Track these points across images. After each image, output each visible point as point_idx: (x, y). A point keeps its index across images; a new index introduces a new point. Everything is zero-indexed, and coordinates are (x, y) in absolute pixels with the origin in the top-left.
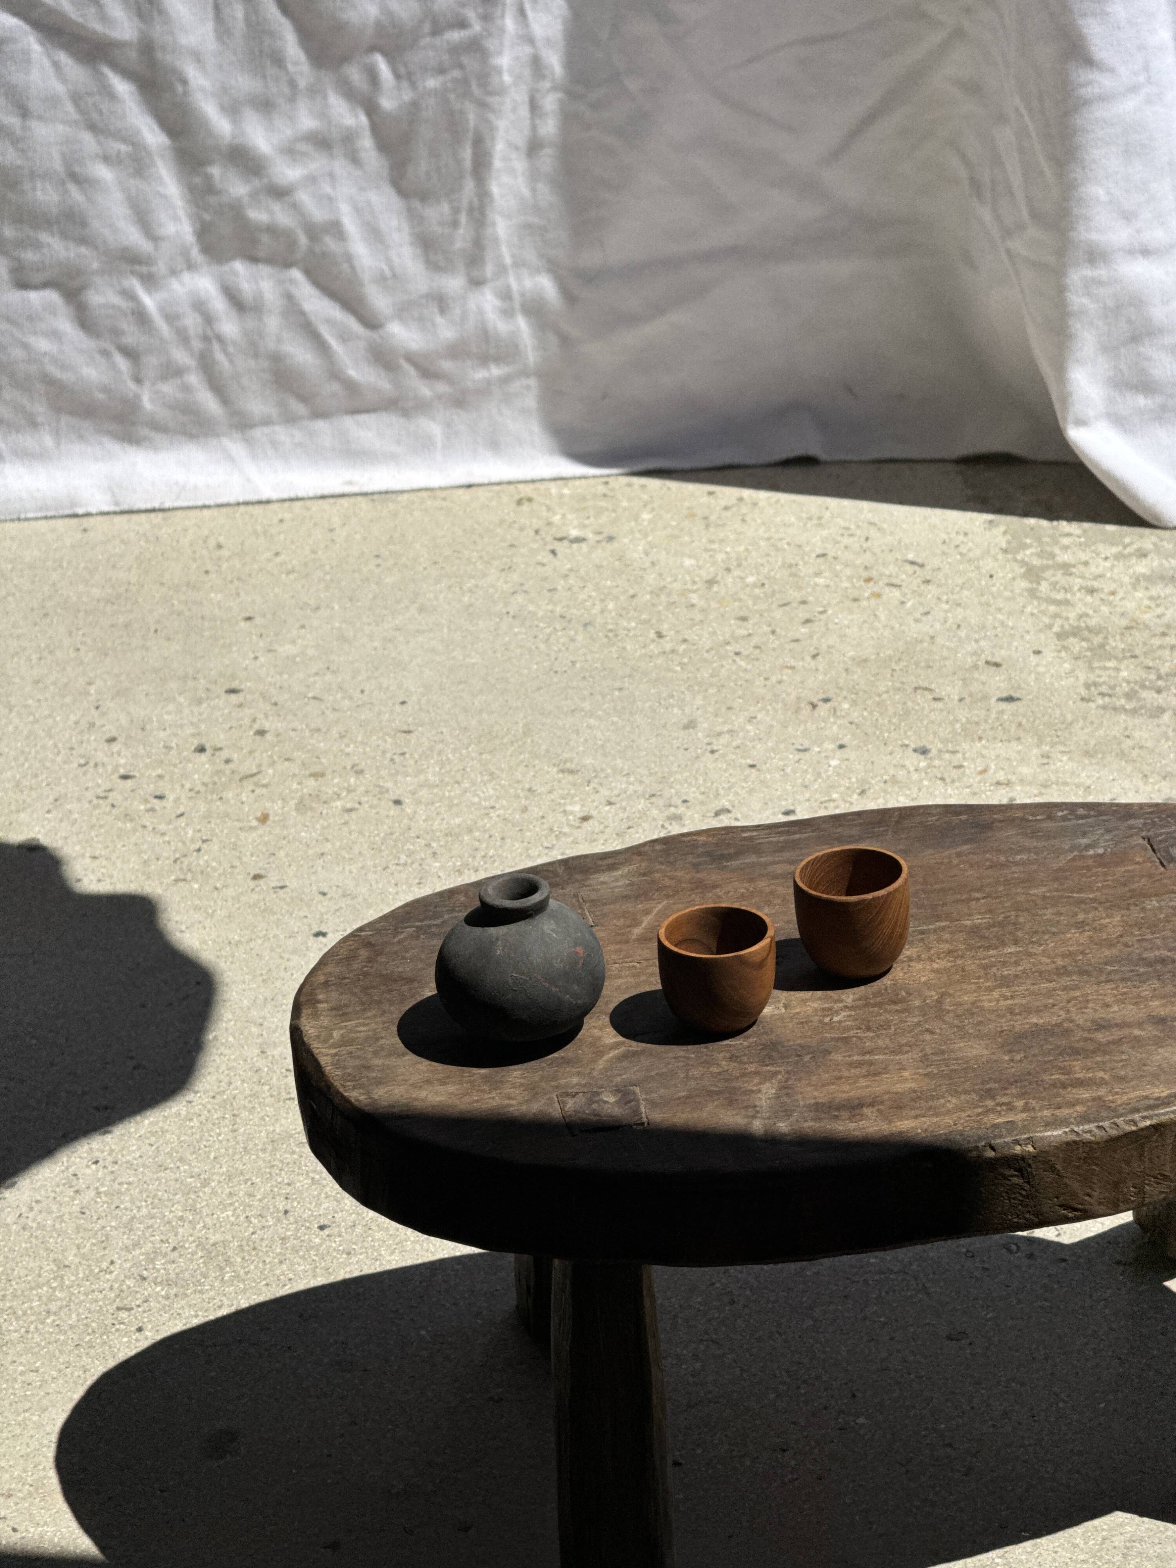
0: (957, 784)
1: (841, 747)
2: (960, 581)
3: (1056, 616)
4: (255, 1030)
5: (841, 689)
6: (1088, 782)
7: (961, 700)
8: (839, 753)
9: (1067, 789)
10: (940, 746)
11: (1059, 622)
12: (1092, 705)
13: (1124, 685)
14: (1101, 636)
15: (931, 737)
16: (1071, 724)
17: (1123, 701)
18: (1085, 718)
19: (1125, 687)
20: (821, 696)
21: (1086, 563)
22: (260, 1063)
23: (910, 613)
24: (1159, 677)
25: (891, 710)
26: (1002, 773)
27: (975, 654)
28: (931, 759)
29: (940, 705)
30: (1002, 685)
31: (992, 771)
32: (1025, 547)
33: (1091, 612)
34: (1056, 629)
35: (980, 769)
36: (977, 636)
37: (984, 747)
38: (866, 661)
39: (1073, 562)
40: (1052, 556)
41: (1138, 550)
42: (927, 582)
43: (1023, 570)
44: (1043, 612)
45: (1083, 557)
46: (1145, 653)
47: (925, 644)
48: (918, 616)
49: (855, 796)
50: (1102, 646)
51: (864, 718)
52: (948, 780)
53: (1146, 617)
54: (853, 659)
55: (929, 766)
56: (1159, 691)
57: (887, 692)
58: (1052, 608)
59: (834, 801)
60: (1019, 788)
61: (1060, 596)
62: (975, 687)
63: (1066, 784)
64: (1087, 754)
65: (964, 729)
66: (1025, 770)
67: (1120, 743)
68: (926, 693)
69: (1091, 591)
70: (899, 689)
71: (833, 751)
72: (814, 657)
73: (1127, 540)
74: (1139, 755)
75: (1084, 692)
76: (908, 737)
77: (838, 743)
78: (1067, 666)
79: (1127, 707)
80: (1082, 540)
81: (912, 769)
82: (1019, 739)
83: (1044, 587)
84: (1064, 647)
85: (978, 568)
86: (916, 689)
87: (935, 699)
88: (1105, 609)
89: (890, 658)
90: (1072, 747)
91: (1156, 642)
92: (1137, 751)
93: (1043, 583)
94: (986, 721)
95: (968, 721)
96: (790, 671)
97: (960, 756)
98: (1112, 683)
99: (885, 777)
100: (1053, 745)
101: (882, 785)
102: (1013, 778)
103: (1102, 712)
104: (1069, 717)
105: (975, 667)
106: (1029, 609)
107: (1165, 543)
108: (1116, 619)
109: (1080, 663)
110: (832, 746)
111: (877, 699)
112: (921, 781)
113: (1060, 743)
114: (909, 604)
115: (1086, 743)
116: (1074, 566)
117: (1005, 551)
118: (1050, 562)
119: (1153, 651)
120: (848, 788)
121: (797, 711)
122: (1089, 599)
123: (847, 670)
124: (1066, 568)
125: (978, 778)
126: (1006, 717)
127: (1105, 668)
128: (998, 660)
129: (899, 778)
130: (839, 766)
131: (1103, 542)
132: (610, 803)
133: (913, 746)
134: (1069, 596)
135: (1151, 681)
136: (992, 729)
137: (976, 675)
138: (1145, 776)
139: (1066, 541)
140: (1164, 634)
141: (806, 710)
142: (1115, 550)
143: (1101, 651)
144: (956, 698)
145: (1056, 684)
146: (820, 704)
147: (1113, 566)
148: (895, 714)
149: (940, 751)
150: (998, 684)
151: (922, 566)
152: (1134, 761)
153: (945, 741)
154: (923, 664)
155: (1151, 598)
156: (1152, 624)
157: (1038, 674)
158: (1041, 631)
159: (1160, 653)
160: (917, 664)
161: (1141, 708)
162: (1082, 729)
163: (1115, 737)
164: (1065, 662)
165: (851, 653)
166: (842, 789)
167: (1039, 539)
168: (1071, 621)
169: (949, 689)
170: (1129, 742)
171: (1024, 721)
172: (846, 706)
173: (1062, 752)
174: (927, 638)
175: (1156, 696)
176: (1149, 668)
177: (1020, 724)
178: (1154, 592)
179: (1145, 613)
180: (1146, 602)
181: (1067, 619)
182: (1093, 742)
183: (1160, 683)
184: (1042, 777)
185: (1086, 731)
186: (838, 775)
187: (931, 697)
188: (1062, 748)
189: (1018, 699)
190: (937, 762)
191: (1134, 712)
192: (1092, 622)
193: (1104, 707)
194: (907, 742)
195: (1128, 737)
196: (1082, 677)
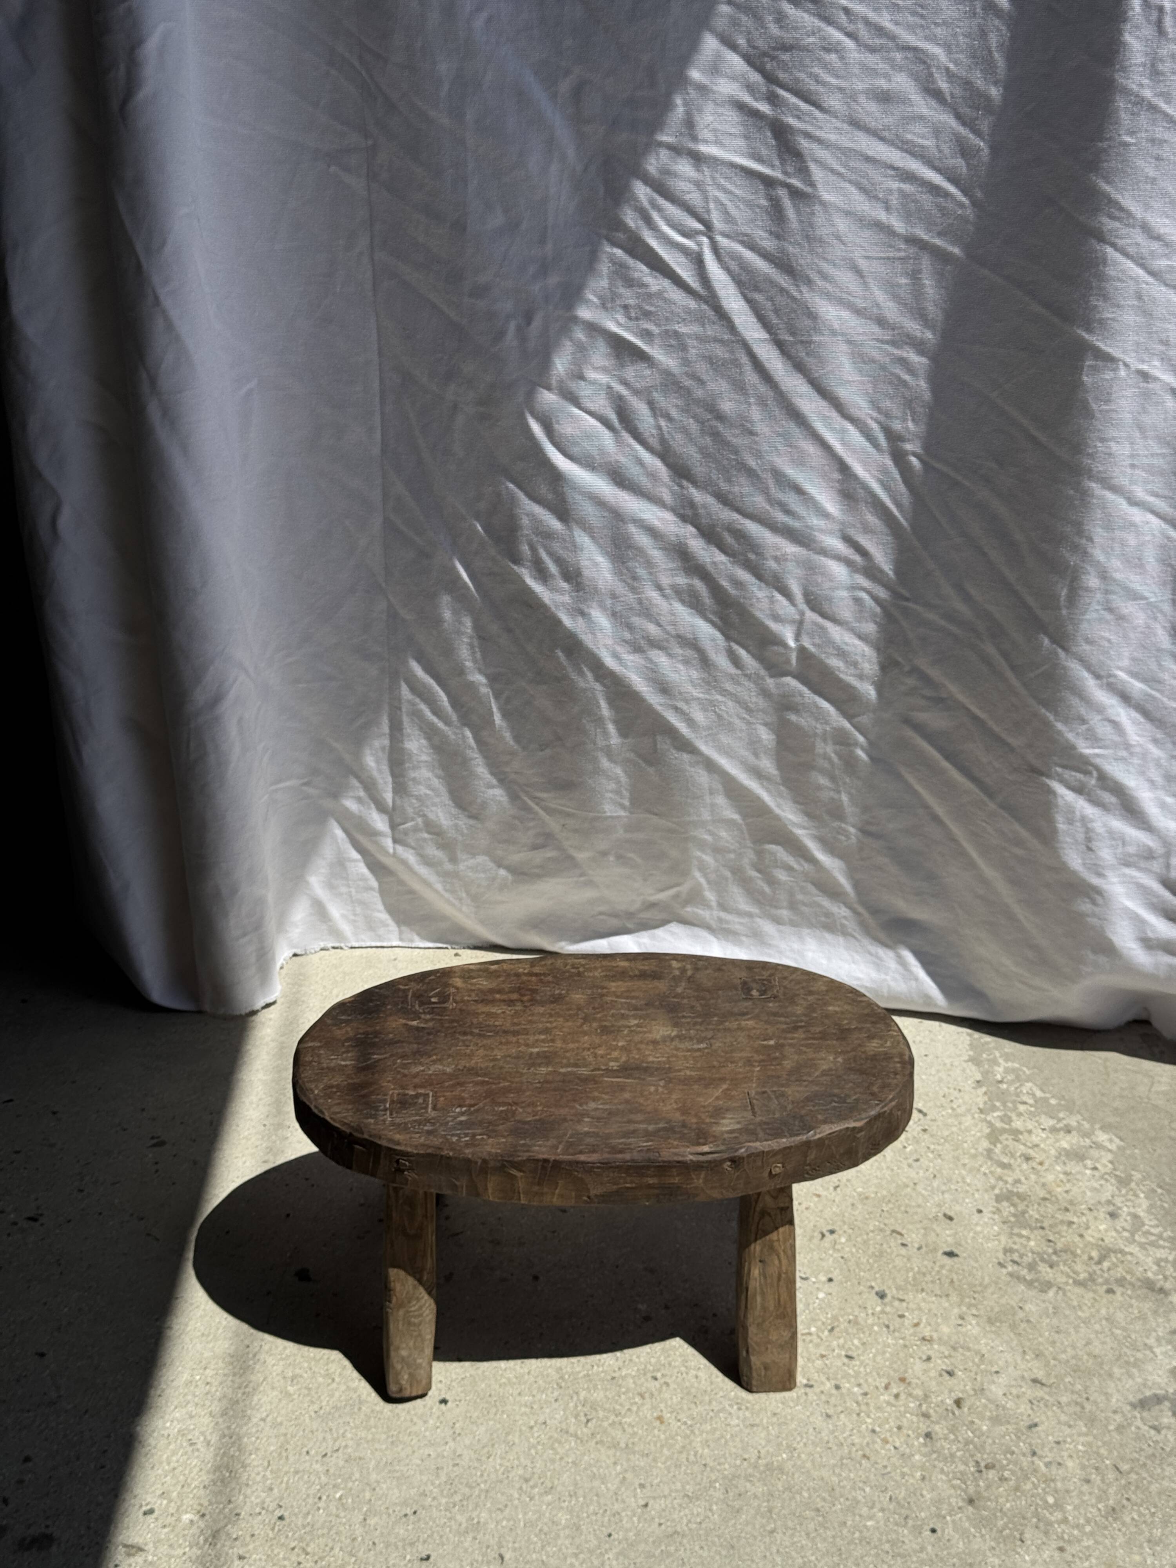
0: (897, 1334)
1: (830, 1280)
2: (946, 1133)
3: (1000, 1178)
4: (368, 1495)
5: (844, 1223)
6: (984, 1351)
7: (919, 1249)
8: (827, 1287)
9: (968, 1354)
10: (894, 1291)
11: (1001, 1183)
12: (1004, 1271)
13: (1030, 1254)
14: (1025, 1203)
15: (890, 1282)
16: (986, 1287)
17: (1024, 1272)
18: (996, 1283)
19: (1029, 1258)
20: (830, 1228)
21: (1030, 1132)
22: (359, 1531)
23: (906, 1159)
24: (1055, 1253)
25: (872, 1249)
26: (929, 1328)
27: (939, 1205)
28: (885, 1305)
29: (903, 1251)
30: (949, 1239)
31: (922, 1325)
32: (994, 1108)
33: (1023, 1179)
34: (997, 1191)
35: (915, 1321)
36: (944, 1188)
37: (924, 1300)
38: (867, 1198)
39: (1022, 1129)
40: (1010, 1120)
41: (1066, 1126)
42: (925, 1130)
43: (988, 1131)
44: (991, 1172)
45: (1030, 1125)
46: (1051, 1226)
47: (909, 1189)
48: (910, 1161)
49: (826, 1333)
50: (1024, 1213)
51: (852, 1254)
52: (892, 1328)
53: (1059, 1190)
54: (860, 1194)
55: (883, 1312)
56: (1051, 1267)
57: (872, 1231)
58: (999, 1170)
59: (810, 1334)
60: (936, 1347)
61: (1006, 1161)
62: (932, 1237)
63: (969, 1349)
64: (990, 1321)
65: (914, 1279)
66: (945, 1329)
67: (1014, 1314)
68: (899, 1237)
69: (1028, 1159)
70: (881, 1230)
71: (824, 1283)
72: (836, 1188)
73: (1061, 1115)
74: (1024, 1330)
75: (1001, 1255)
76: (875, 1279)
77: (830, 1276)
78: (996, 1228)
79: (1028, 1278)
80: (1032, 1109)
81: (870, 1312)
82: (947, 1296)
83: (998, 1149)
84: (998, 1209)
85: (960, 1123)
86: (894, 1231)
87: (903, 1245)
88: (1033, 1177)
89: (884, 1197)
90: (982, 1312)
91: (1059, 1216)
92: (1024, 1325)
93: (999, 1145)
94: (930, 1273)
95: (919, 1272)
96: (816, 1199)
97: (904, 1304)
98: (1022, 1251)
99: (851, 1317)
100: (970, 1306)
101: (846, 1324)
102: (935, 1335)
103: (1009, 1279)
104: (987, 1280)
105: (936, 1218)
106: (983, 1169)
107: (1085, 1123)
108: (1037, 1188)
109: (1005, 1227)
110: (823, 1278)
111: (865, 1237)
112: (873, 1325)
113: (975, 1306)
114: (908, 1150)
115: (992, 1310)
116: (1021, 1133)
117: (981, 1111)
118: (1007, 1127)
119: (1056, 1225)
120: (823, 1323)
121: (811, 1238)
122: (1025, 1166)
123: (853, 1205)
124: (1016, 1132)
125: (912, 1331)
126: (944, 1272)
127: (1020, 1236)
128: (952, 1214)
129: (860, 1319)
130: (822, 1300)
131: (1046, 1114)
132: (666, 1307)
133: (877, 1289)
134: (1012, 1161)
135: (1049, 1255)
136: (933, 1282)
137: (935, 1226)
138: (1024, 1352)
139: (1022, 1108)
140: (1067, 1210)
141: (816, 1241)
142: (1052, 1122)
143: (1021, 1219)
144: (916, 1246)
145: (985, 1246)
146: (827, 1234)
147: (1048, 1137)
148: (873, 1253)
149: (893, 1297)
150: (946, 1237)
151: (925, 1115)
152: (1020, 1334)
153: (898, 1288)
154: (903, 1208)
155: (1066, 1173)
156: (1060, 1197)
157: (975, 1233)
158: (986, 1191)
159: (1060, 1227)
160: (899, 1207)
161: (1037, 1280)
162: (993, 1294)
163: (1012, 1307)
164: (995, 1224)
165: (860, 1190)
166: (819, 1323)
167: (1004, 1104)
168: (1008, 1186)
169: (914, 1235)
170: (1021, 1315)
171: (955, 1277)
172: (843, 1240)
173: (974, 1315)
174: (911, 1184)
175: (1048, 1269)
176: (1050, 1241)
177: (952, 1281)
178: (1068, 1168)
179: (1058, 1186)
180: (1062, 1176)
181: (1006, 1182)
182: (997, 1309)
183: (1054, 1258)
184: (954, 1338)
185: (995, 1296)
186: (820, 1308)
187: (900, 1242)
188: (974, 1312)
189: (957, 1255)
190: (888, 1309)
191: (1030, 1284)
192: (1022, 1189)
193: (1011, 1275)
194: (873, 1284)
195: (1021, 1308)
196: (1003, 1241)
